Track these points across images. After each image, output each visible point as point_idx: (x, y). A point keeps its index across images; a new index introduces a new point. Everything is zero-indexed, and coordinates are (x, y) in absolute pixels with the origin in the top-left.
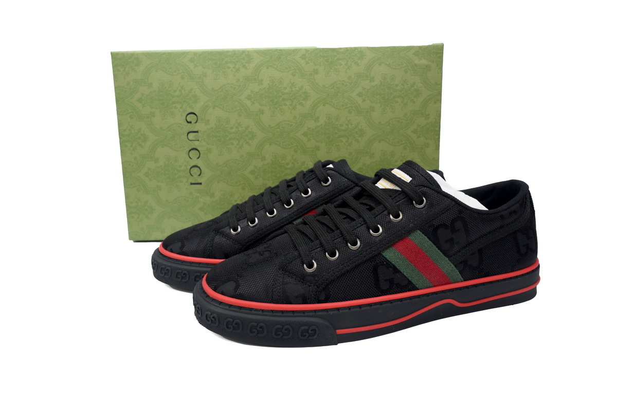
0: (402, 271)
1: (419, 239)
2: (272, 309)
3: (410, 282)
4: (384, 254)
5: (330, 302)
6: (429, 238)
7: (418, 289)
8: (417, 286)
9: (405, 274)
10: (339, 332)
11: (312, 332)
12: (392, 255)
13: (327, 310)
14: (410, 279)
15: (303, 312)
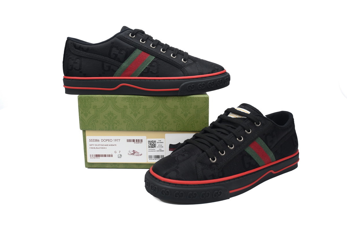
0: (254, 158)
1: (260, 142)
2: (199, 184)
3: (257, 163)
4: (246, 150)
5: (225, 177)
6: (263, 141)
7: (259, 166)
8: (260, 165)
9: (255, 159)
10: (231, 192)
11: (220, 193)
12: (249, 150)
13: (224, 181)
14: (257, 162)
15: (214, 183)
